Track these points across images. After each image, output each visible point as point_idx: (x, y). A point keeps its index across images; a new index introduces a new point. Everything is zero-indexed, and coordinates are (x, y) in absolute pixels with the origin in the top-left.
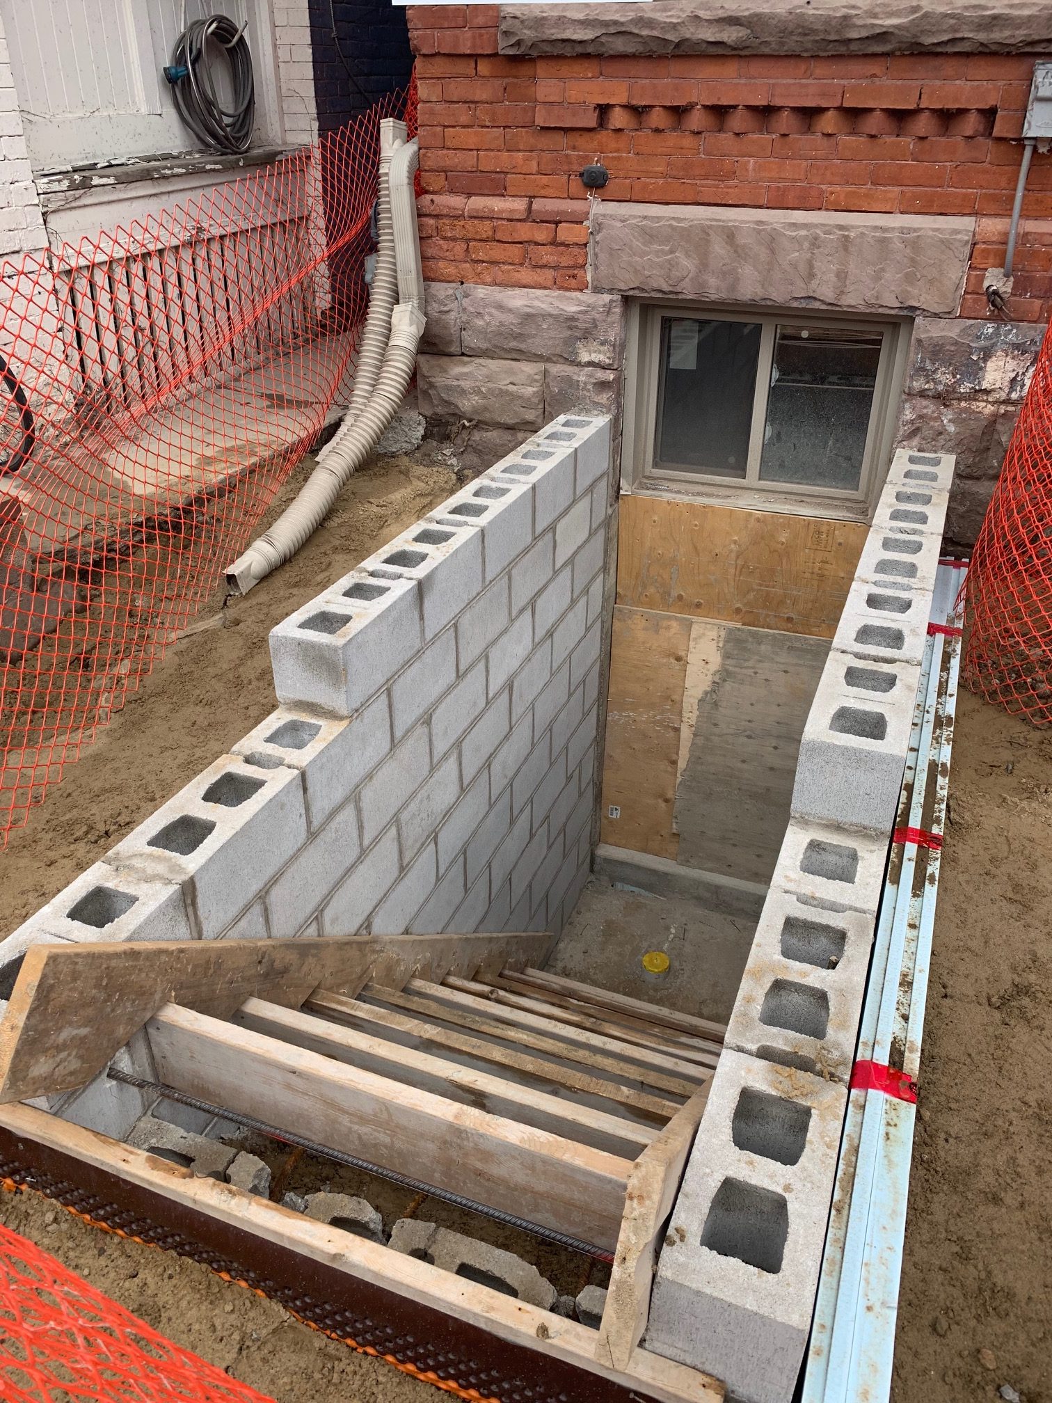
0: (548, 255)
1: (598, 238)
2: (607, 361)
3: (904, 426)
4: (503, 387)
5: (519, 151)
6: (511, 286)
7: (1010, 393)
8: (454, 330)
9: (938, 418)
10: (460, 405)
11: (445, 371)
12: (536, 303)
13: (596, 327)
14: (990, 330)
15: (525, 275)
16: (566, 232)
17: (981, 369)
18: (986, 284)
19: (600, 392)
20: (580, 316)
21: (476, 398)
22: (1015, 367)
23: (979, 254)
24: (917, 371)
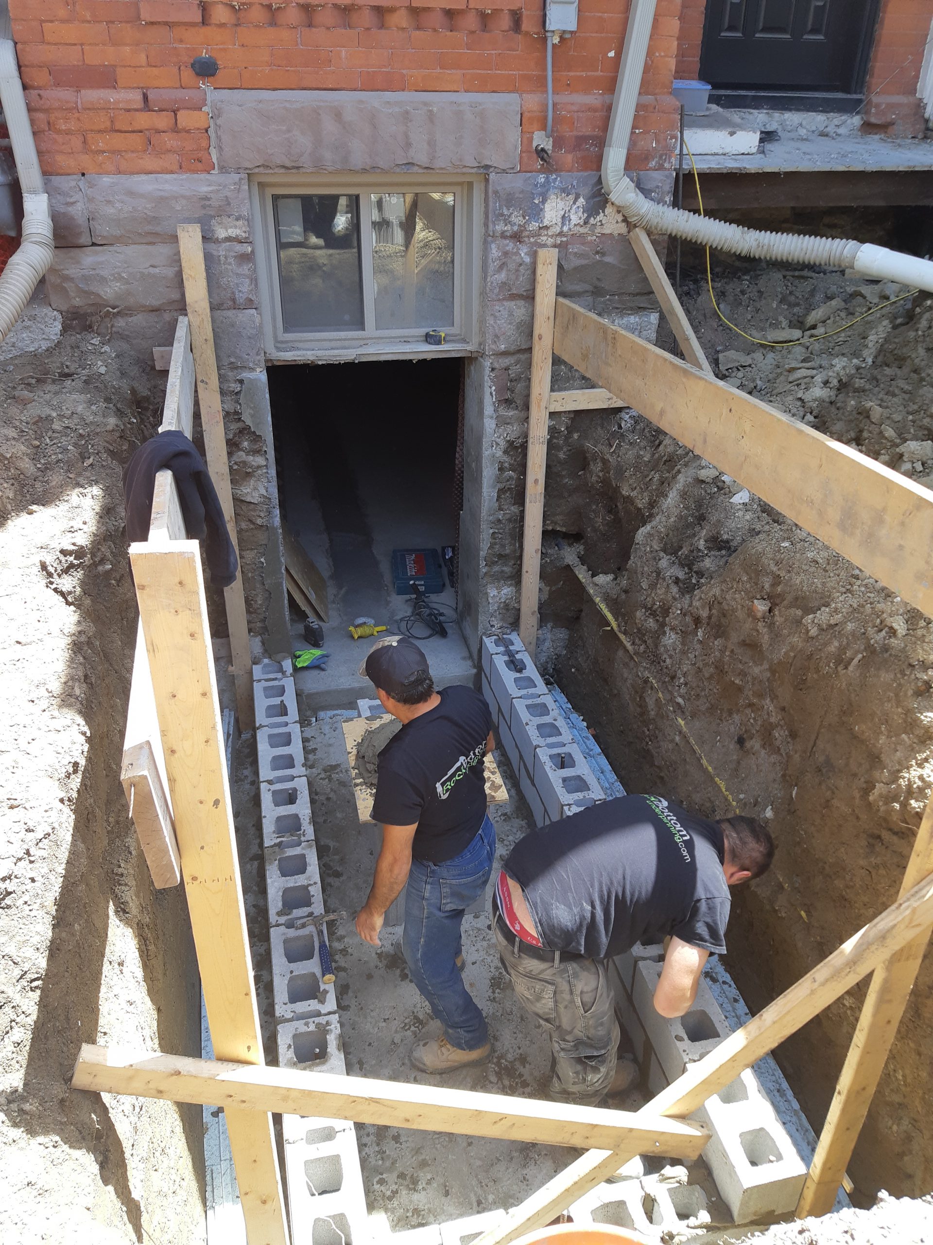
0: (169, 141)
1: (219, 122)
2: (244, 235)
3: (494, 262)
4: (144, 271)
5: (127, 45)
6: (137, 173)
7: (562, 227)
8: (81, 220)
9: (517, 254)
10: (102, 293)
11: (78, 262)
12: (167, 187)
13: (229, 204)
14: (543, 180)
15: (149, 162)
16: (186, 119)
17: (541, 210)
18: (534, 145)
19: (240, 265)
20: (212, 195)
21: (118, 284)
22: (563, 205)
23: (526, 122)
24: (497, 216)
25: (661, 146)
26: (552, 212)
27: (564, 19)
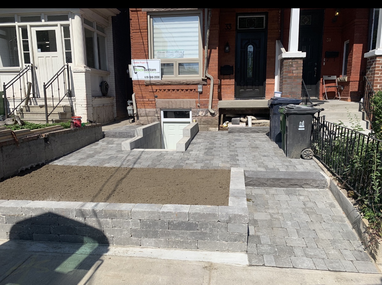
0: (151, 105)
1: (157, 103)
2: (159, 116)
5: (147, 94)
6: (147, 108)
7: (202, 115)
8: (140, 114)
9: (196, 119)
12: (150, 110)
13: (157, 112)
14: (199, 109)
16: (153, 102)
18: (198, 105)
19: (158, 119)
22: (202, 113)
23: (196, 102)
24: (192, 114)
25: (216, 105)
26: (200, 114)
27: (200, 90)
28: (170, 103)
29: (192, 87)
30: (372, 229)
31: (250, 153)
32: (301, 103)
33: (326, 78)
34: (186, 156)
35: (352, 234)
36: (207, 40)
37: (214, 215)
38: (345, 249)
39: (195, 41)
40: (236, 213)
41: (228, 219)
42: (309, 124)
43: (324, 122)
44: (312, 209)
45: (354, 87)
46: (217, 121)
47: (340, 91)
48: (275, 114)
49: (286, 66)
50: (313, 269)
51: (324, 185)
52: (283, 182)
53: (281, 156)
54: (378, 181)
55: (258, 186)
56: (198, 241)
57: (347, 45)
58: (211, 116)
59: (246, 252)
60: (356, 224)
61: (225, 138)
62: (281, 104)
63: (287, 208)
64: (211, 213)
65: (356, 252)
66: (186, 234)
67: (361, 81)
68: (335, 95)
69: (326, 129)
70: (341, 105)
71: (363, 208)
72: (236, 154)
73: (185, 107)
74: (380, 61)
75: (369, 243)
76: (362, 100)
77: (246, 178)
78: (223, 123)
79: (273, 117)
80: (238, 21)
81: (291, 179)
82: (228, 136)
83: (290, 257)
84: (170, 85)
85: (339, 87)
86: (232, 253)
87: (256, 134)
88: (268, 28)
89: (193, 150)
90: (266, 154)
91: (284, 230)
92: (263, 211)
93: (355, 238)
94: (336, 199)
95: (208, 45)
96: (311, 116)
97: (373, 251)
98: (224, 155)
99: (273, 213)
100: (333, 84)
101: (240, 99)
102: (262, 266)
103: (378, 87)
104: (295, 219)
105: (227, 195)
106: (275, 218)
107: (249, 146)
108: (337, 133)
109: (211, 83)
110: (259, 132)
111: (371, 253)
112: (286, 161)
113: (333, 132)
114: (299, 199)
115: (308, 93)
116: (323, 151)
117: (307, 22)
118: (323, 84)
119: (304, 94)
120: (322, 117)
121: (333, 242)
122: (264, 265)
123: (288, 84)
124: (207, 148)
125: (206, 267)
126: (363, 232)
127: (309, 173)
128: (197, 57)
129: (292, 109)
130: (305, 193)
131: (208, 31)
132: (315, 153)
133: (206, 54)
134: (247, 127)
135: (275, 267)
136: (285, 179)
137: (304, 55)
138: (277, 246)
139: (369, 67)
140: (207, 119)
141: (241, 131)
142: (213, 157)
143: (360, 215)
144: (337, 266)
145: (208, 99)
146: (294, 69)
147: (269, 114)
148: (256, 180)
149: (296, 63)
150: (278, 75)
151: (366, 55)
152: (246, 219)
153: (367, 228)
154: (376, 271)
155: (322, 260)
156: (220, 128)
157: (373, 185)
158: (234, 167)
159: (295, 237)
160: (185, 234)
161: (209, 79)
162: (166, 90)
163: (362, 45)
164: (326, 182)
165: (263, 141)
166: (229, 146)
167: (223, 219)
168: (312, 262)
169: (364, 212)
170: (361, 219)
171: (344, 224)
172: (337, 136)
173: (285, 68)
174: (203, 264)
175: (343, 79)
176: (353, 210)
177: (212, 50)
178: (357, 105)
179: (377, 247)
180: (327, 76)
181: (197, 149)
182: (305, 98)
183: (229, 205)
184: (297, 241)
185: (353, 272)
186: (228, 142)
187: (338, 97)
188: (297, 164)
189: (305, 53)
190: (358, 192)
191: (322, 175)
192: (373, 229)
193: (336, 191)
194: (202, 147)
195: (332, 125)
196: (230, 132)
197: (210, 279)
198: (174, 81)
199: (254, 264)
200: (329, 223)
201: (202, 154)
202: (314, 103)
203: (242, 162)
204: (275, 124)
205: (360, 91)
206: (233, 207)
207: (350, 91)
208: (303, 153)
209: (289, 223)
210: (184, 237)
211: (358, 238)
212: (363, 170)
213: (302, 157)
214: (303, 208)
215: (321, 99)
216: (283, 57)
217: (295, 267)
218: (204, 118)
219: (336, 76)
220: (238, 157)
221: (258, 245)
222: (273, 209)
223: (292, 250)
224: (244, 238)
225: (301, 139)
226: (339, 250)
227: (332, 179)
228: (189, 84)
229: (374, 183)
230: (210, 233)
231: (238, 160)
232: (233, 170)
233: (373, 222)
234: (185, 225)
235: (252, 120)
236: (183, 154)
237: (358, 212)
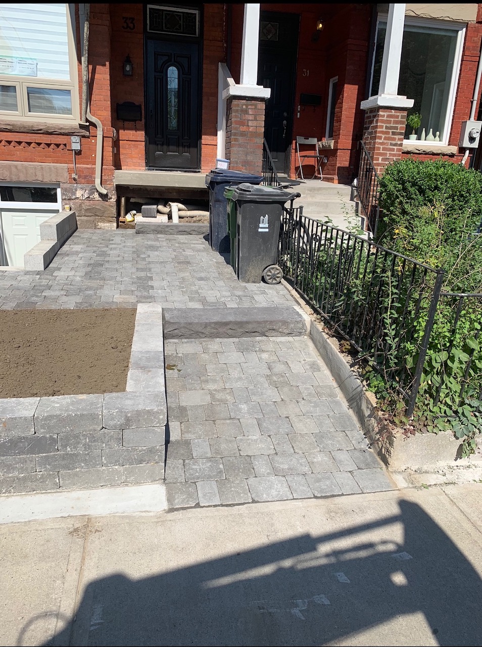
3: (63, 206)
7: (83, 198)
14: (76, 185)
17: (76, 193)
18: (72, 177)
22: (82, 192)
23: (70, 171)
24: (63, 194)
25: (110, 179)
26: (79, 194)
27: (77, 147)
28: (14, 169)
29: (60, 140)
30: (382, 410)
31: (175, 274)
32: (262, 183)
33: (301, 140)
34: (44, 282)
35: (349, 419)
36: (85, 43)
37: (93, 417)
38: (340, 450)
39: (61, 43)
40: (141, 407)
41: (123, 421)
42: (276, 222)
43: (301, 217)
44: (283, 376)
45: (344, 159)
46: (114, 210)
47: (323, 165)
48: (217, 201)
49: (237, 111)
50: (287, 500)
51: (301, 331)
52: (234, 328)
53: (228, 279)
54: (394, 327)
55: (189, 337)
56: (60, 473)
57: (335, 85)
58: (100, 199)
59: (163, 480)
60: (354, 400)
61: (129, 243)
62: (228, 182)
63: (240, 379)
64: (85, 412)
65: (357, 454)
66: (31, 461)
67: (354, 151)
68: (315, 172)
69: (304, 232)
70: (324, 188)
71: (367, 372)
72: (148, 275)
73: (47, 180)
74: (384, 116)
75: (378, 436)
76: (355, 181)
77: (165, 323)
78: (126, 213)
79: (215, 207)
80: (148, 16)
81: (247, 323)
82: (135, 239)
83: (246, 479)
84: (10, 131)
85: (320, 158)
86: (134, 488)
87: (186, 236)
88: (204, 37)
89: (61, 268)
90: (203, 275)
91: (235, 423)
92: (198, 388)
93: (354, 425)
94: (321, 355)
95: (87, 55)
96: (280, 206)
97: (383, 450)
98: (125, 279)
99: (215, 390)
100: (311, 153)
101: (157, 170)
102: (195, 507)
103: (380, 161)
104: (254, 398)
105: (126, 365)
106: (218, 400)
107: (173, 259)
108: (323, 238)
109: (98, 132)
110: (191, 233)
111: (380, 454)
112: (237, 288)
113: (316, 237)
114: (261, 358)
115: (273, 164)
116: (299, 270)
117: (271, 35)
118: (296, 152)
119: (268, 166)
120: (297, 209)
121: (320, 437)
122: (198, 506)
123: (240, 146)
124: (90, 264)
125: (76, 530)
126: (366, 415)
127: (276, 308)
128: (66, 78)
129: (248, 193)
130: (271, 347)
131: (86, 25)
132: (284, 273)
133: (84, 73)
134: (169, 224)
135: (219, 506)
136: (236, 323)
137: (266, 93)
138: (222, 458)
139: (367, 126)
140: (94, 205)
141: (159, 230)
142: (101, 283)
143: (362, 386)
144: (327, 485)
145: (93, 166)
146: (251, 118)
147: (208, 202)
148: (184, 327)
149: (253, 107)
150: (223, 131)
151: (365, 105)
152: (161, 417)
153: (374, 410)
154: (389, 487)
155: (303, 478)
156: (120, 224)
157: (386, 335)
158: (143, 302)
159: (255, 436)
160: (28, 462)
161: (95, 126)
162: (3, 142)
163: (357, 87)
164: (304, 325)
165: (199, 251)
166: (137, 259)
167: (112, 423)
168: (285, 485)
169: (368, 379)
170: (363, 393)
171: (335, 401)
172: (323, 242)
173: (235, 115)
174: (70, 524)
175: (327, 144)
176: (350, 376)
177: (97, 67)
178: (348, 189)
179: (391, 444)
180: (303, 138)
181: (71, 265)
182: (268, 175)
183: (128, 389)
184: (259, 444)
185: (354, 494)
186: (134, 252)
187: (319, 176)
188: (255, 294)
189: (269, 90)
190: (357, 342)
191: (298, 313)
192: (384, 411)
193: (321, 341)
194: (81, 262)
195: (315, 223)
196: (138, 231)
197: (83, 559)
198: (19, 123)
199: (177, 507)
200: (310, 402)
201: (80, 276)
202: (283, 184)
203: (160, 291)
204: (219, 219)
205: (352, 167)
206: (135, 392)
207: (338, 165)
208: (266, 273)
209: (244, 407)
210: (27, 469)
211: (358, 425)
212: (367, 306)
213: (264, 280)
214: (268, 376)
215: (294, 177)
216: (231, 94)
217: (256, 499)
218: (87, 203)
219: (316, 139)
220: (153, 282)
221: (187, 461)
222: (215, 381)
223: (250, 464)
224: (157, 454)
225: (262, 248)
226: (330, 452)
227: (314, 319)
228: (51, 134)
229: (388, 331)
230: (86, 454)
231: (152, 287)
232: (141, 309)
233: (384, 398)
234: (27, 444)
235: (179, 210)
236: (38, 276)
237: (358, 380)
